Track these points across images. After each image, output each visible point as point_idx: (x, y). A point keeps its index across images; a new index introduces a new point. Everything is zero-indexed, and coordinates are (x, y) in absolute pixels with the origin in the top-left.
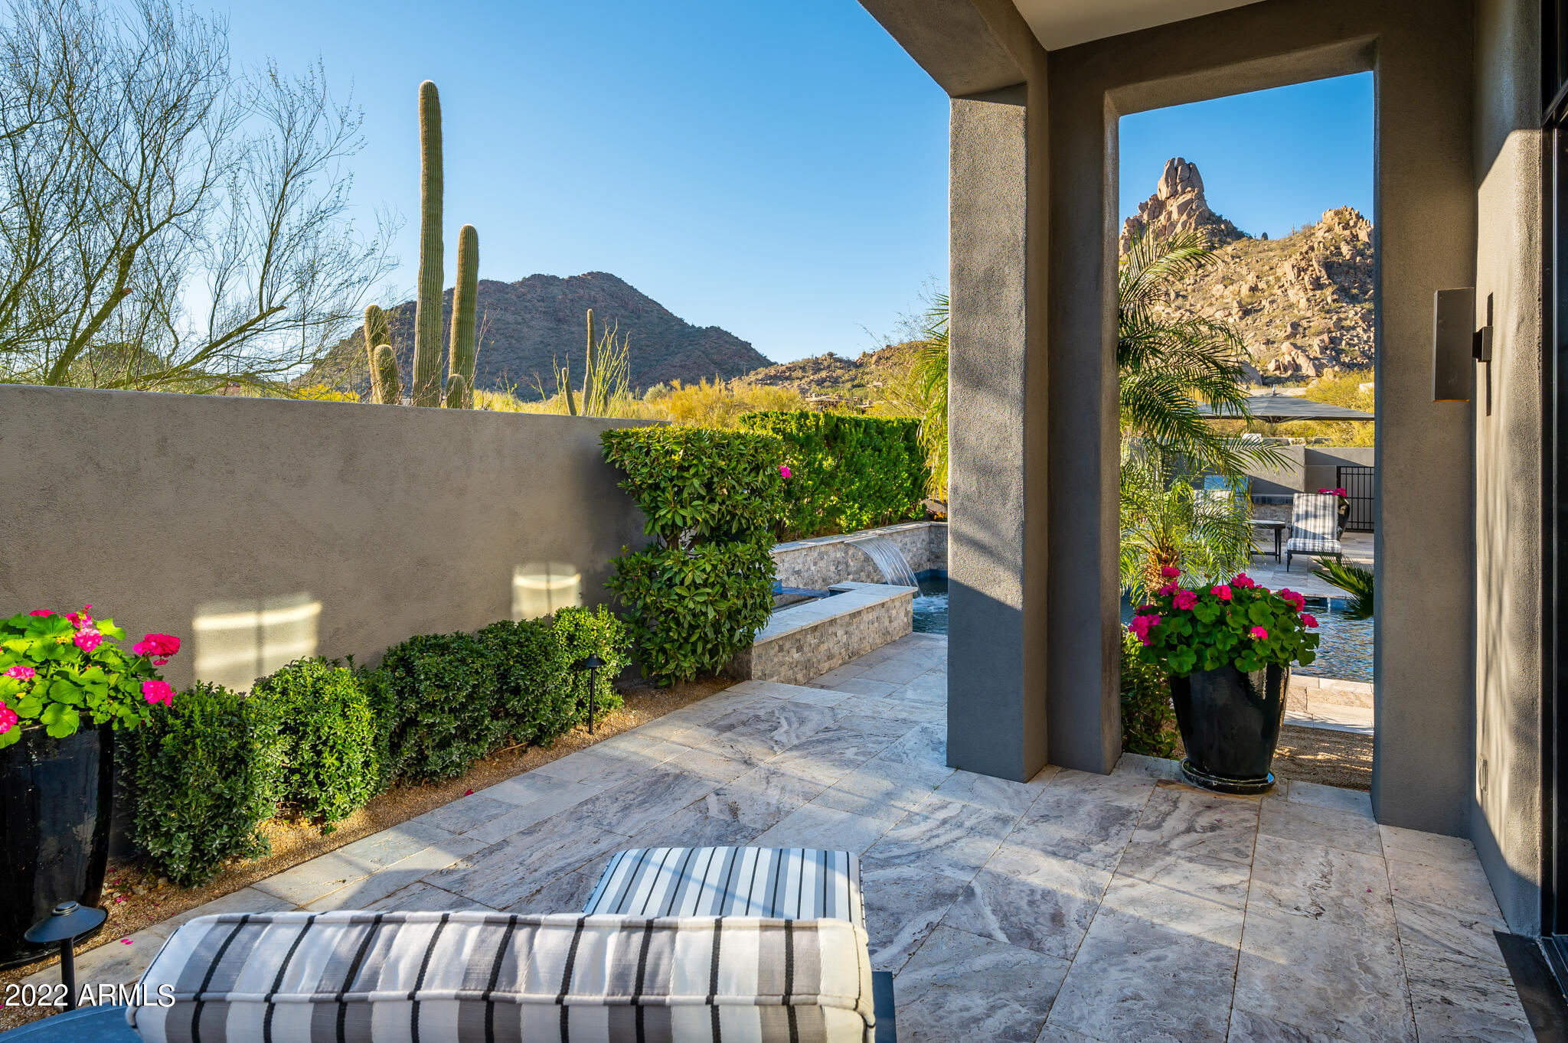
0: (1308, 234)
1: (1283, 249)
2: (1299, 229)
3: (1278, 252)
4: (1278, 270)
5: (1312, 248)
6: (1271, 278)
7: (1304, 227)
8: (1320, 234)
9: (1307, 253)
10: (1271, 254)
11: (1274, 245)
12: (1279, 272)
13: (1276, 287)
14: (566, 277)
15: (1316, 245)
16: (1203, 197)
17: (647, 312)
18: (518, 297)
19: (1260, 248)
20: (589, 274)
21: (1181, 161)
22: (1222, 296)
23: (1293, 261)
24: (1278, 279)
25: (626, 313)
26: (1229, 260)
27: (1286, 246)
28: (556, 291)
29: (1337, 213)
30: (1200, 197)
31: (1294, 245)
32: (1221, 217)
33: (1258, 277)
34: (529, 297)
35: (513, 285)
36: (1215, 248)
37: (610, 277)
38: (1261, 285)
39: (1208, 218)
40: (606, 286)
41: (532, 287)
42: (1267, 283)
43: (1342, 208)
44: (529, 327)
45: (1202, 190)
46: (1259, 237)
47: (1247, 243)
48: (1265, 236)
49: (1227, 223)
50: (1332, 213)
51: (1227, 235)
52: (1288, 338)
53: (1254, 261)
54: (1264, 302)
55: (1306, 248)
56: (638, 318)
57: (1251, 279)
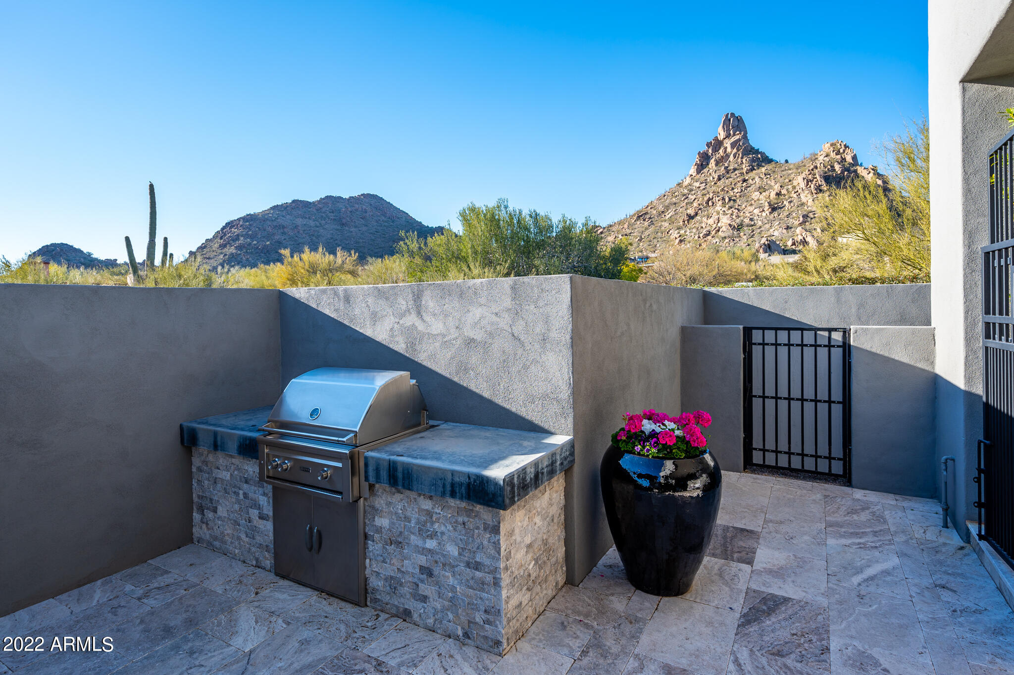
0: (813, 158)
1: (797, 169)
2: (807, 155)
3: (795, 170)
4: (794, 182)
5: (816, 167)
6: (790, 187)
7: (811, 154)
8: (821, 158)
9: (812, 170)
10: (790, 172)
11: (791, 166)
12: (795, 183)
13: (793, 192)
14: (347, 197)
15: (818, 165)
16: (747, 137)
17: (398, 218)
18: (317, 210)
19: (783, 168)
20: (362, 195)
21: (733, 114)
22: (758, 200)
23: (804, 175)
24: (794, 187)
25: (385, 219)
26: (763, 176)
27: (799, 167)
28: (340, 205)
29: (832, 145)
30: (745, 137)
31: (805, 166)
32: (758, 149)
33: (781, 186)
34: (324, 210)
35: (314, 203)
36: (754, 169)
37: (375, 197)
38: (784, 192)
39: (749, 150)
40: (372, 202)
41: (326, 204)
42: (787, 190)
43: (835, 141)
44: (324, 229)
45: (746, 133)
46: (783, 161)
47: (774, 165)
48: (787, 161)
49: (762, 154)
50: (829, 145)
51: (762, 161)
52: (800, 224)
53: (779, 176)
54: (785, 202)
55: (812, 167)
56: (393, 222)
57: (777, 187)
